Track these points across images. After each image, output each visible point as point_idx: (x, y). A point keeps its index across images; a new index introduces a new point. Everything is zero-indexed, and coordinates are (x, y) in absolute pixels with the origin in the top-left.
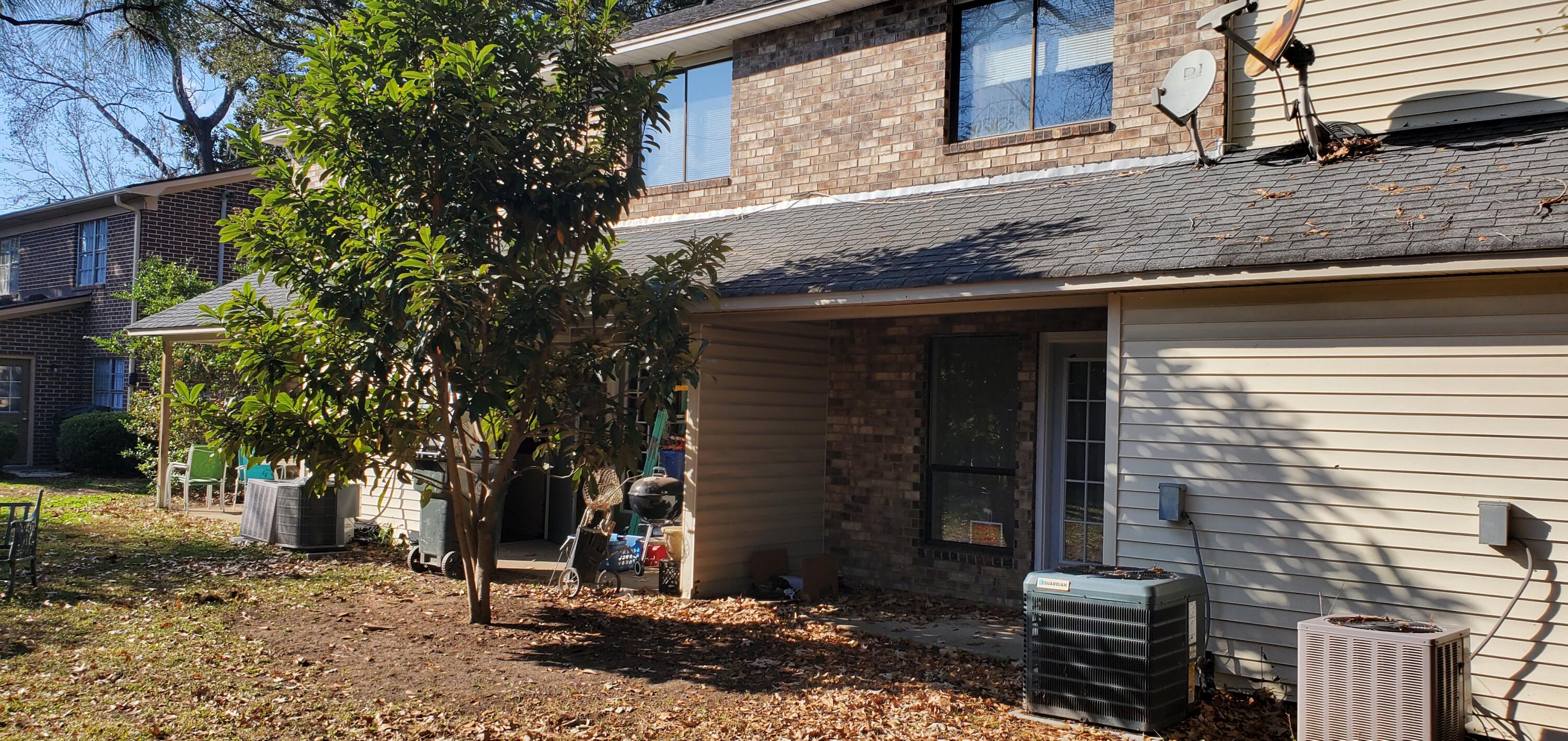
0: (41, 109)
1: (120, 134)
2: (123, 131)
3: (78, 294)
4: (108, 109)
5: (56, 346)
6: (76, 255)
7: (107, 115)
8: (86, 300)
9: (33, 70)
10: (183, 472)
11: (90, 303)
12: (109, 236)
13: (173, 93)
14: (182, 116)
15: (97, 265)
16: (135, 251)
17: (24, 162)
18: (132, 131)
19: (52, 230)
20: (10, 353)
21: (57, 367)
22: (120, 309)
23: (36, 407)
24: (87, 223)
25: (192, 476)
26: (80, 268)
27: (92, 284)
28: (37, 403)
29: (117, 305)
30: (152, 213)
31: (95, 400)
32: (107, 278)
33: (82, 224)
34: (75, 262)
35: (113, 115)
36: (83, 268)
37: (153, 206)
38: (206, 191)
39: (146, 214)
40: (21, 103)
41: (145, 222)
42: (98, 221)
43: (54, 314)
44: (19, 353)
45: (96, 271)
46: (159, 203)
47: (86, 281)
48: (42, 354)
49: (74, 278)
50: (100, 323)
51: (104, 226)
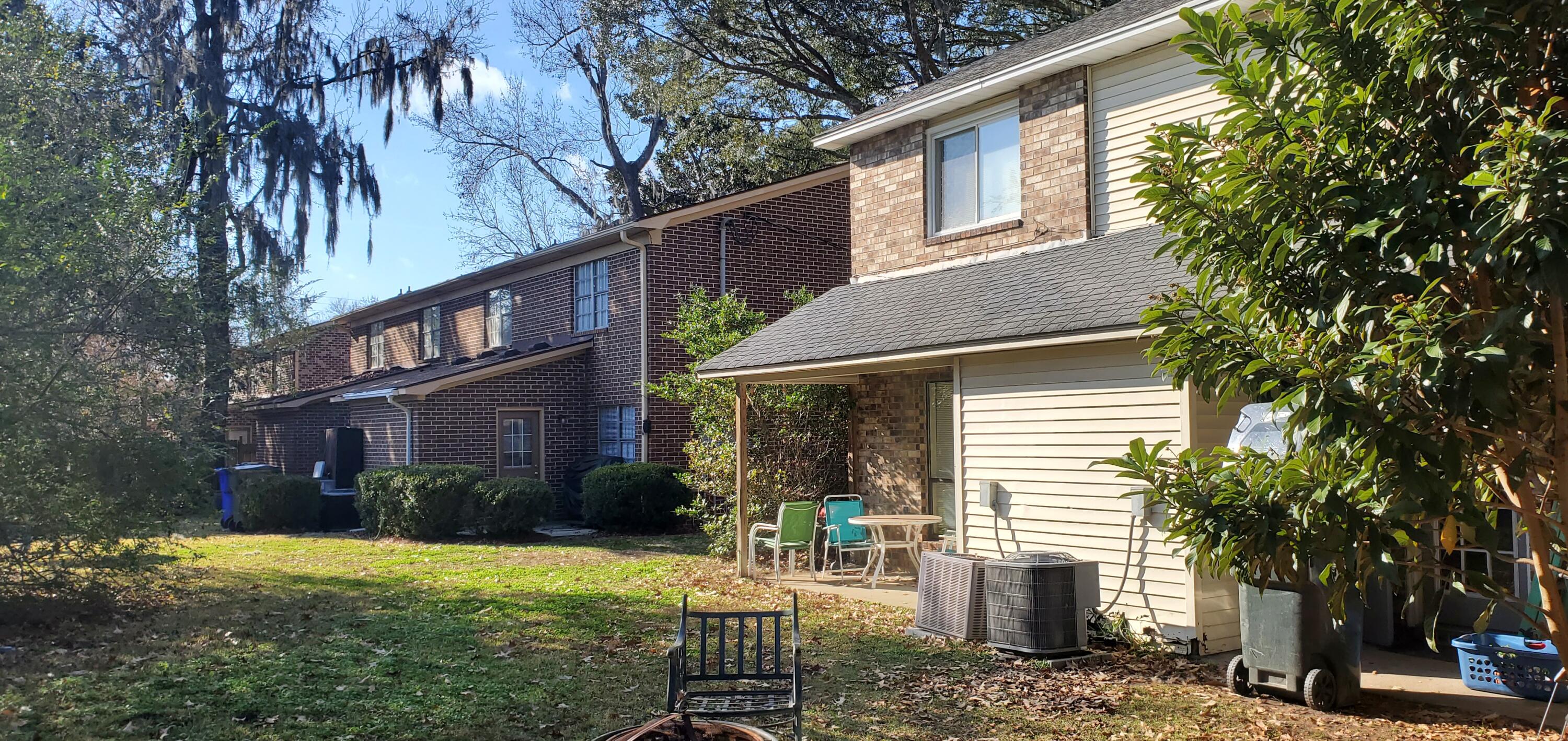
0: (482, 168)
1: (554, 187)
2: (557, 183)
3: (582, 339)
4: (541, 163)
5: (562, 396)
6: (572, 299)
7: (541, 169)
8: (590, 345)
9: (474, 133)
10: (771, 534)
11: (591, 349)
12: (609, 277)
13: (603, 141)
14: (610, 162)
15: (595, 309)
16: (642, 290)
17: (476, 219)
18: (564, 182)
19: (545, 276)
20: (522, 405)
21: (564, 417)
22: (627, 353)
23: (546, 460)
24: (583, 265)
25: (782, 540)
26: (577, 313)
27: (592, 328)
28: (548, 456)
29: (623, 349)
30: (657, 248)
31: (601, 450)
32: (610, 321)
33: (577, 267)
34: (572, 308)
35: (546, 168)
36: (580, 313)
37: (657, 240)
38: (705, 221)
39: (651, 248)
40: (465, 165)
41: (651, 258)
42: (595, 262)
43: (559, 362)
44: (529, 405)
45: (596, 314)
46: (663, 236)
47: (585, 325)
48: (549, 404)
49: (572, 324)
50: (604, 369)
51: (603, 268)
